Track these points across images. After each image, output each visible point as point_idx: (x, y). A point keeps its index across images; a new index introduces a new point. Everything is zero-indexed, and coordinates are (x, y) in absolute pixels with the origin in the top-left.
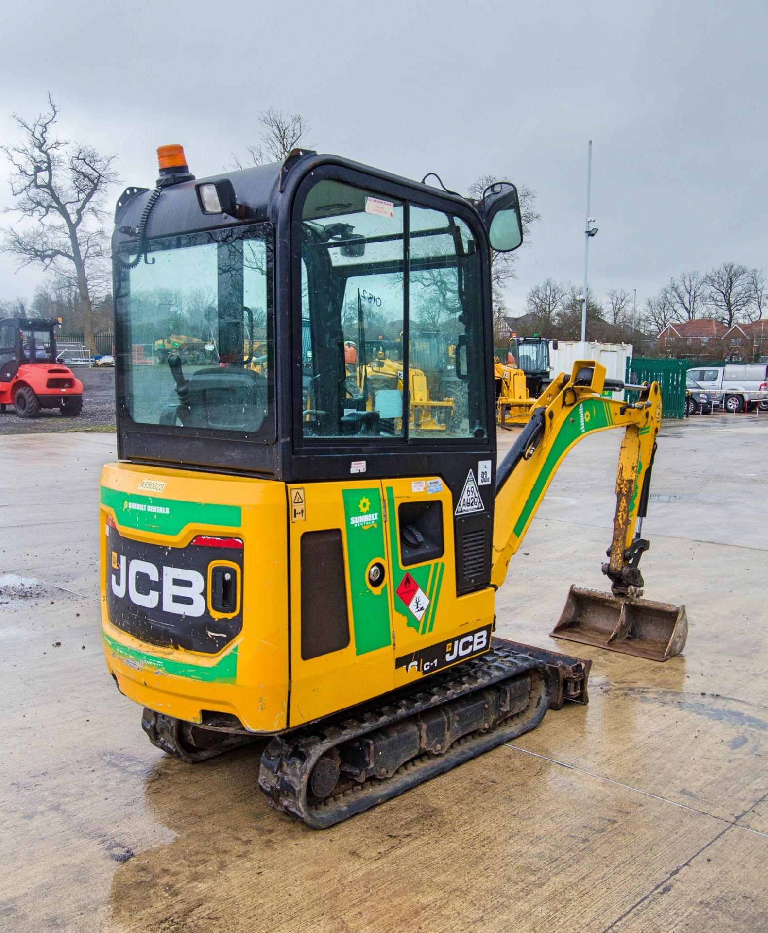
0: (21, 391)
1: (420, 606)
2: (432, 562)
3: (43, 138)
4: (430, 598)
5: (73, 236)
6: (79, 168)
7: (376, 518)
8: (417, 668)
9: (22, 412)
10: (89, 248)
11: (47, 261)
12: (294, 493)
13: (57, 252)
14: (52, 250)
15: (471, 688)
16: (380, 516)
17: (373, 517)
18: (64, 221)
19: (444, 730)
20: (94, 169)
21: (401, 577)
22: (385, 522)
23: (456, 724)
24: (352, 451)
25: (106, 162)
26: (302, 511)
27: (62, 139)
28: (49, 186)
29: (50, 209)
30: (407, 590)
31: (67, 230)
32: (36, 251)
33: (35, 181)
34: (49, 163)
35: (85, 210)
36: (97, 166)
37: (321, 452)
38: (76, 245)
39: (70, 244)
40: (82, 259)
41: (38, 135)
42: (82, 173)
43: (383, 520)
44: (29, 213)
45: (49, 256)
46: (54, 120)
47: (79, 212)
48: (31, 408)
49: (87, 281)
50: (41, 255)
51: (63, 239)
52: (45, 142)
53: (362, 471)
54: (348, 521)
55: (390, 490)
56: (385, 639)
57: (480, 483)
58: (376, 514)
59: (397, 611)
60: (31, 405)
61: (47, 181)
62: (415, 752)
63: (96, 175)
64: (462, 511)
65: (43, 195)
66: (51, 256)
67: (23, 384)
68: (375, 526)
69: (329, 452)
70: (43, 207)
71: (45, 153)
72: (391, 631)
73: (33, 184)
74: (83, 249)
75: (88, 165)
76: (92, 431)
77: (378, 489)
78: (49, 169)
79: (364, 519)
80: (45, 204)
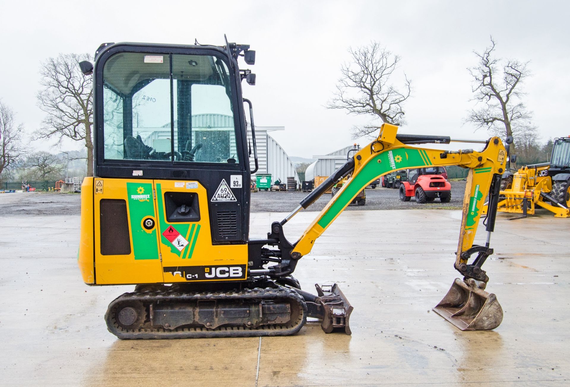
0: (418, 189)
1: (181, 244)
2: (191, 224)
3: (487, 60)
4: (189, 241)
5: (504, 109)
6: (509, 72)
7: (149, 197)
8: (181, 275)
9: (417, 200)
10: (513, 114)
11: (490, 124)
12: (97, 182)
13: (495, 119)
14: (492, 118)
15: (226, 296)
16: (151, 196)
17: (146, 197)
18: (499, 101)
19: (213, 316)
20: (517, 71)
21: (166, 228)
22: (155, 199)
23: (222, 315)
24: (133, 166)
25: (524, 65)
26: (101, 190)
27: (497, 58)
28: (490, 84)
29: (492, 96)
30: (171, 234)
31: (501, 106)
32: (484, 120)
33: (483, 83)
34: (490, 73)
35: (511, 94)
36: (519, 69)
37: (115, 165)
38: (505, 114)
39: (502, 114)
40: (509, 120)
41: (485, 59)
42: (511, 74)
43: (154, 198)
44: (481, 100)
45: (490, 121)
46: (494, 49)
47: (507, 96)
48: (422, 197)
49: (512, 133)
50: (486, 122)
51: (498, 112)
52: (488, 61)
53: (140, 175)
54: (129, 197)
55: (159, 185)
56: (154, 255)
57: (232, 186)
58: (149, 195)
59: (163, 243)
60: (421, 196)
61: (489, 82)
62: (190, 322)
63: (519, 73)
64: (217, 200)
65: (488, 89)
66: (492, 122)
67: (418, 186)
68: (148, 201)
69: (118, 165)
70: (488, 96)
71: (488, 67)
72: (159, 252)
73: (482, 84)
74: (509, 116)
75: (514, 69)
76: (441, 209)
77: (151, 184)
78: (490, 76)
79: (141, 196)
80: (489, 94)
